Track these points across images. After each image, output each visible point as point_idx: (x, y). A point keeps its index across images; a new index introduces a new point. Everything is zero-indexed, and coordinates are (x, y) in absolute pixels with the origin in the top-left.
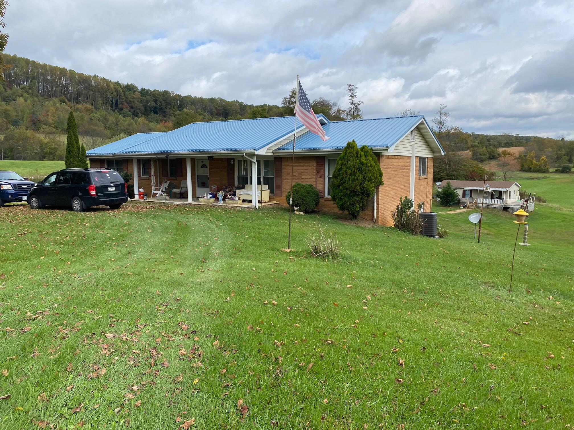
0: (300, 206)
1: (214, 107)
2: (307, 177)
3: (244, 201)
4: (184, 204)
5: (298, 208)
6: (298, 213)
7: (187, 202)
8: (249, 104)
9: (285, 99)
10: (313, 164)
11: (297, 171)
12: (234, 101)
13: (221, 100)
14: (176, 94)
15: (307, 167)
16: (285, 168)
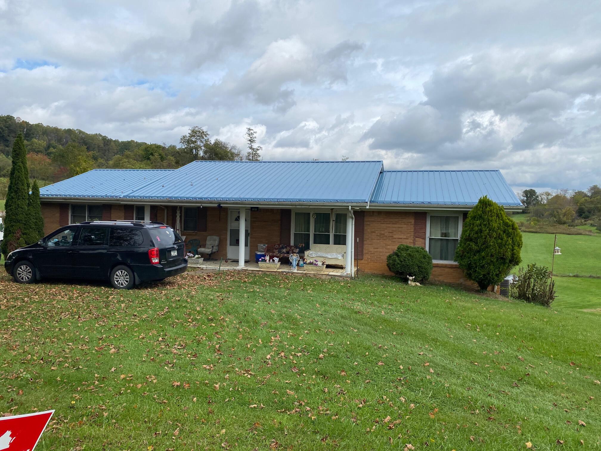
0: (415, 275)
1: (72, 139)
2: (400, 237)
3: (328, 266)
4: (235, 270)
5: (414, 277)
6: (413, 284)
7: (238, 268)
8: (114, 139)
9: (184, 137)
10: (411, 221)
11: (386, 229)
12: (97, 134)
13: (80, 132)
14: (23, 121)
15: (400, 224)
16: (369, 225)
